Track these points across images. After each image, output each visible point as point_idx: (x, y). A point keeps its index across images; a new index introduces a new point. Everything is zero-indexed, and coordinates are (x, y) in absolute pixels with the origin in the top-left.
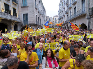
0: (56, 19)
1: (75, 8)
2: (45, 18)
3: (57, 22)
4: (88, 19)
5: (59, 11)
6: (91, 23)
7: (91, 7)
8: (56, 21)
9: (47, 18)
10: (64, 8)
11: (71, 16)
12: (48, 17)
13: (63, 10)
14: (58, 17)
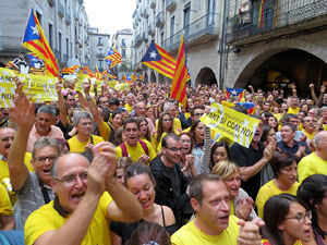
0: (124, 44)
1: (187, 10)
2: (83, 35)
3: (128, 52)
4: (221, 52)
5: (136, 13)
6: (229, 66)
7: (232, 14)
8: (124, 51)
9: (90, 34)
10: (153, 6)
11: (172, 37)
12: (95, 32)
13: (150, 12)
14: (133, 38)
